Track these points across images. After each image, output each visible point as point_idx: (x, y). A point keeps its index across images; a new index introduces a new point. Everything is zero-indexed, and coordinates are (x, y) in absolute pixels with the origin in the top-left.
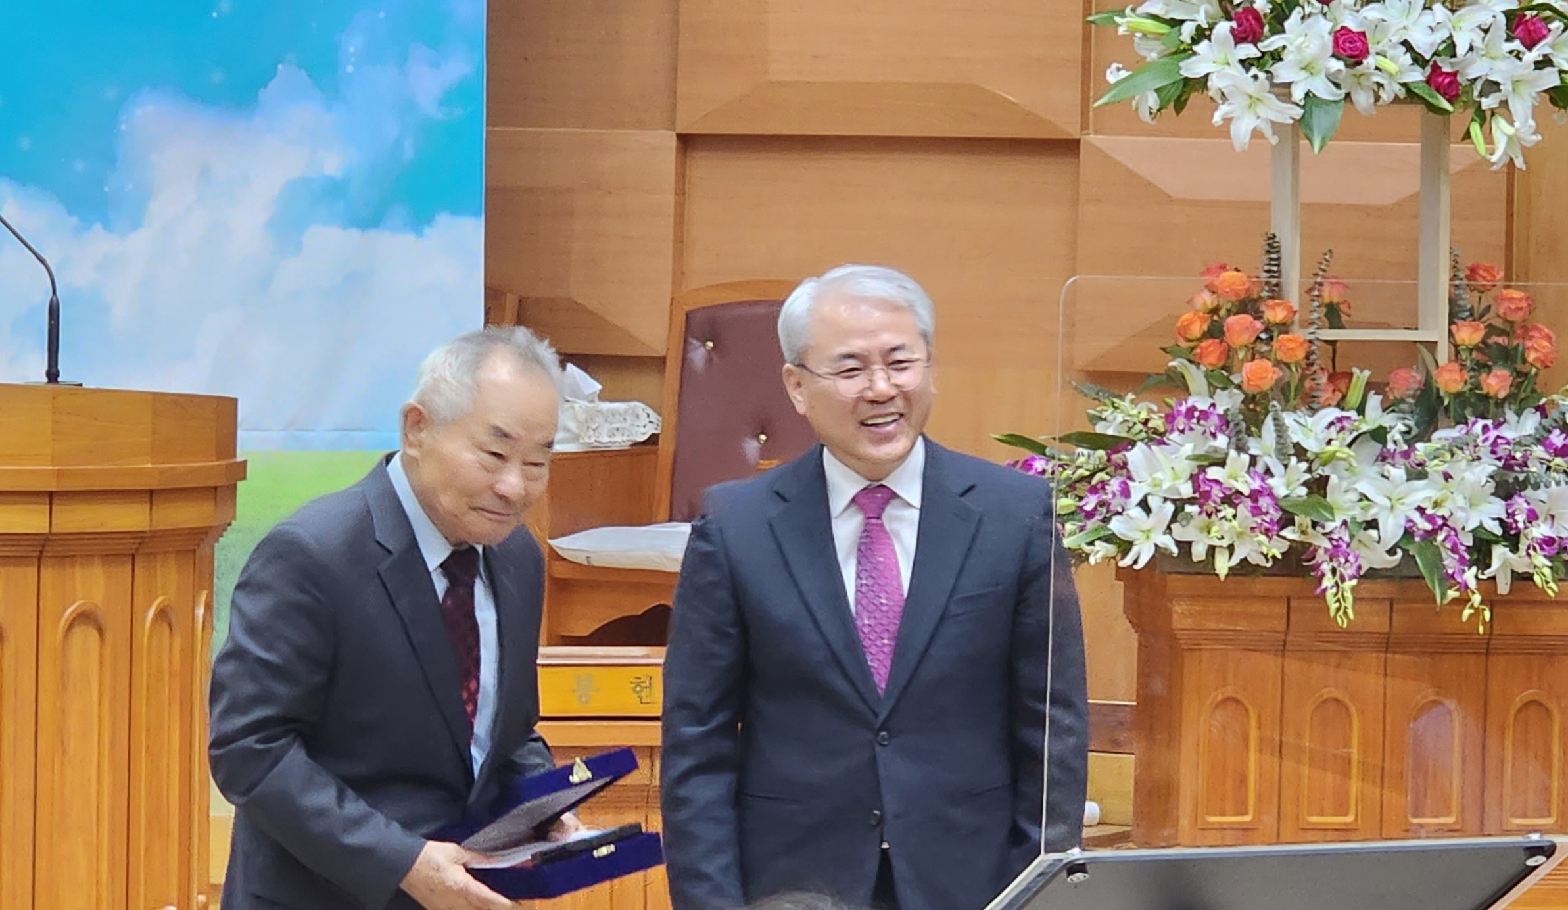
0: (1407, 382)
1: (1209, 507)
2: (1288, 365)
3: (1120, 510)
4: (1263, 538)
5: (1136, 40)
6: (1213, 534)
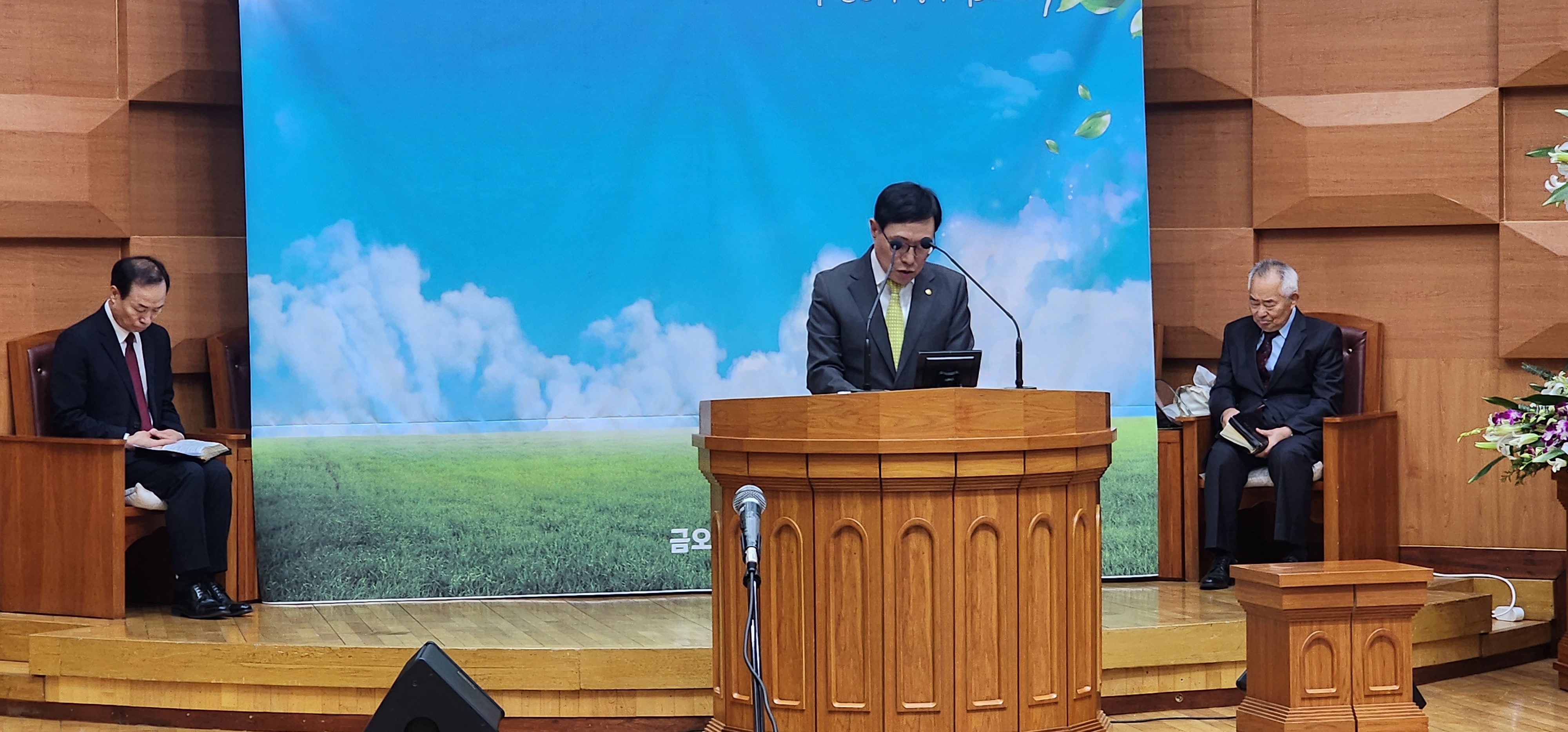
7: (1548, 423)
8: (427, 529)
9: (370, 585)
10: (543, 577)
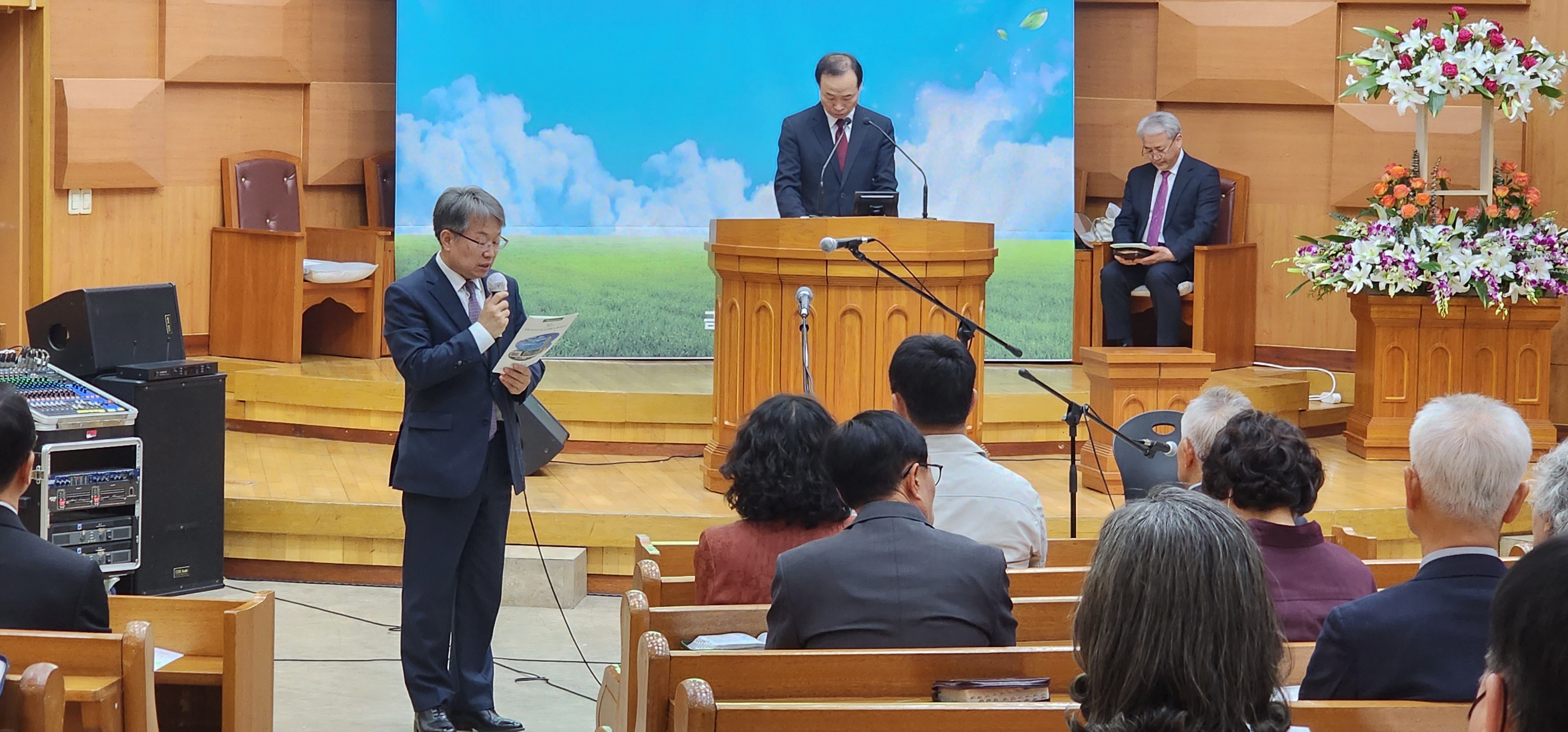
0: (1474, 213)
1: (1387, 266)
2: (1422, 207)
3: (1348, 268)
4: (1409, 280)
5: (1358, 68)
6: (1388, 278)
10: (607, 344)
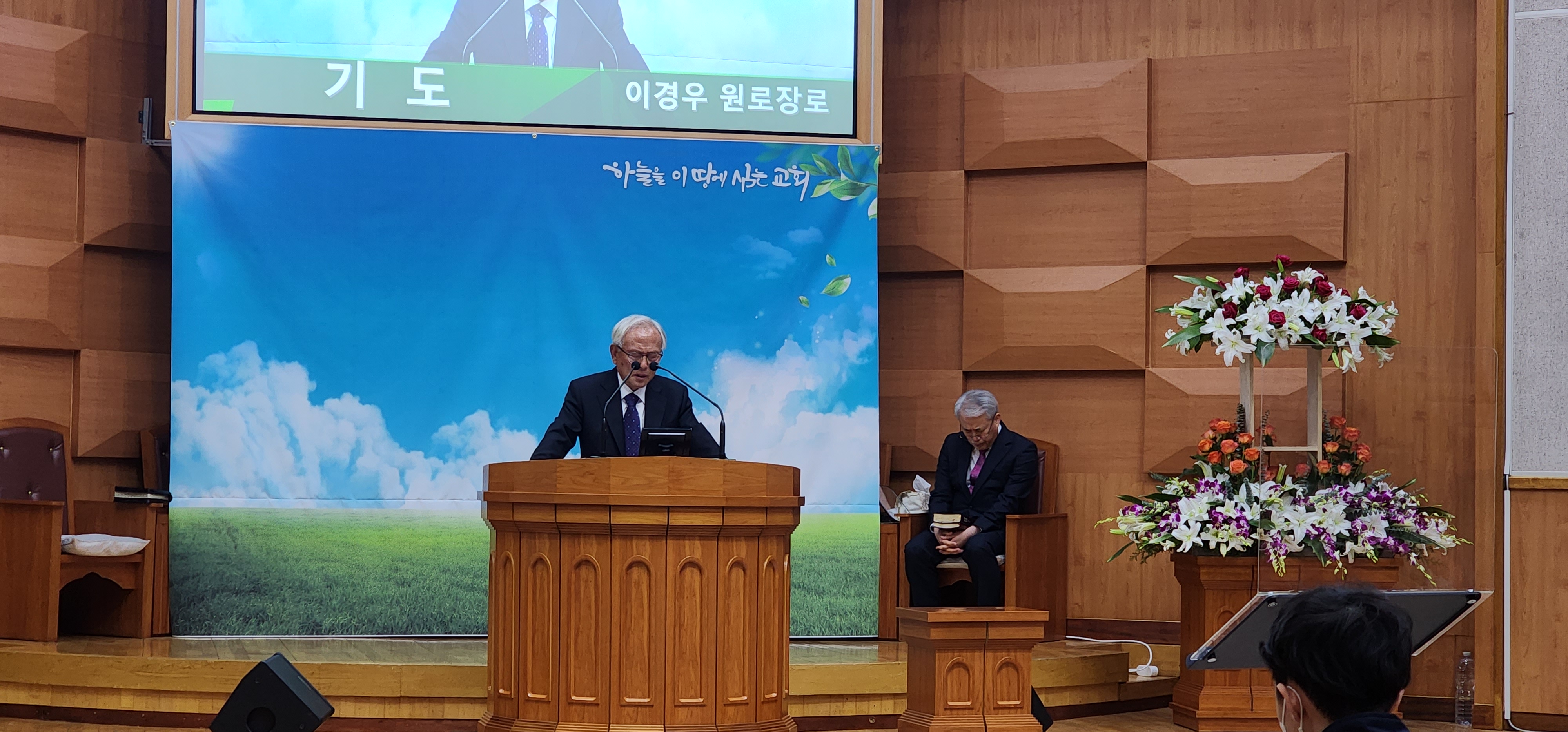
0: (1303, 469)
1: (1217, 525)
2: (1250, 463)
3: (1176, 527)
4: (1242, 538)
5: (1178, 319)
6: (1219, 536)
7: (1164, 515)
8: (306, 581)
9: (258, 624)
10: (396, 621)
